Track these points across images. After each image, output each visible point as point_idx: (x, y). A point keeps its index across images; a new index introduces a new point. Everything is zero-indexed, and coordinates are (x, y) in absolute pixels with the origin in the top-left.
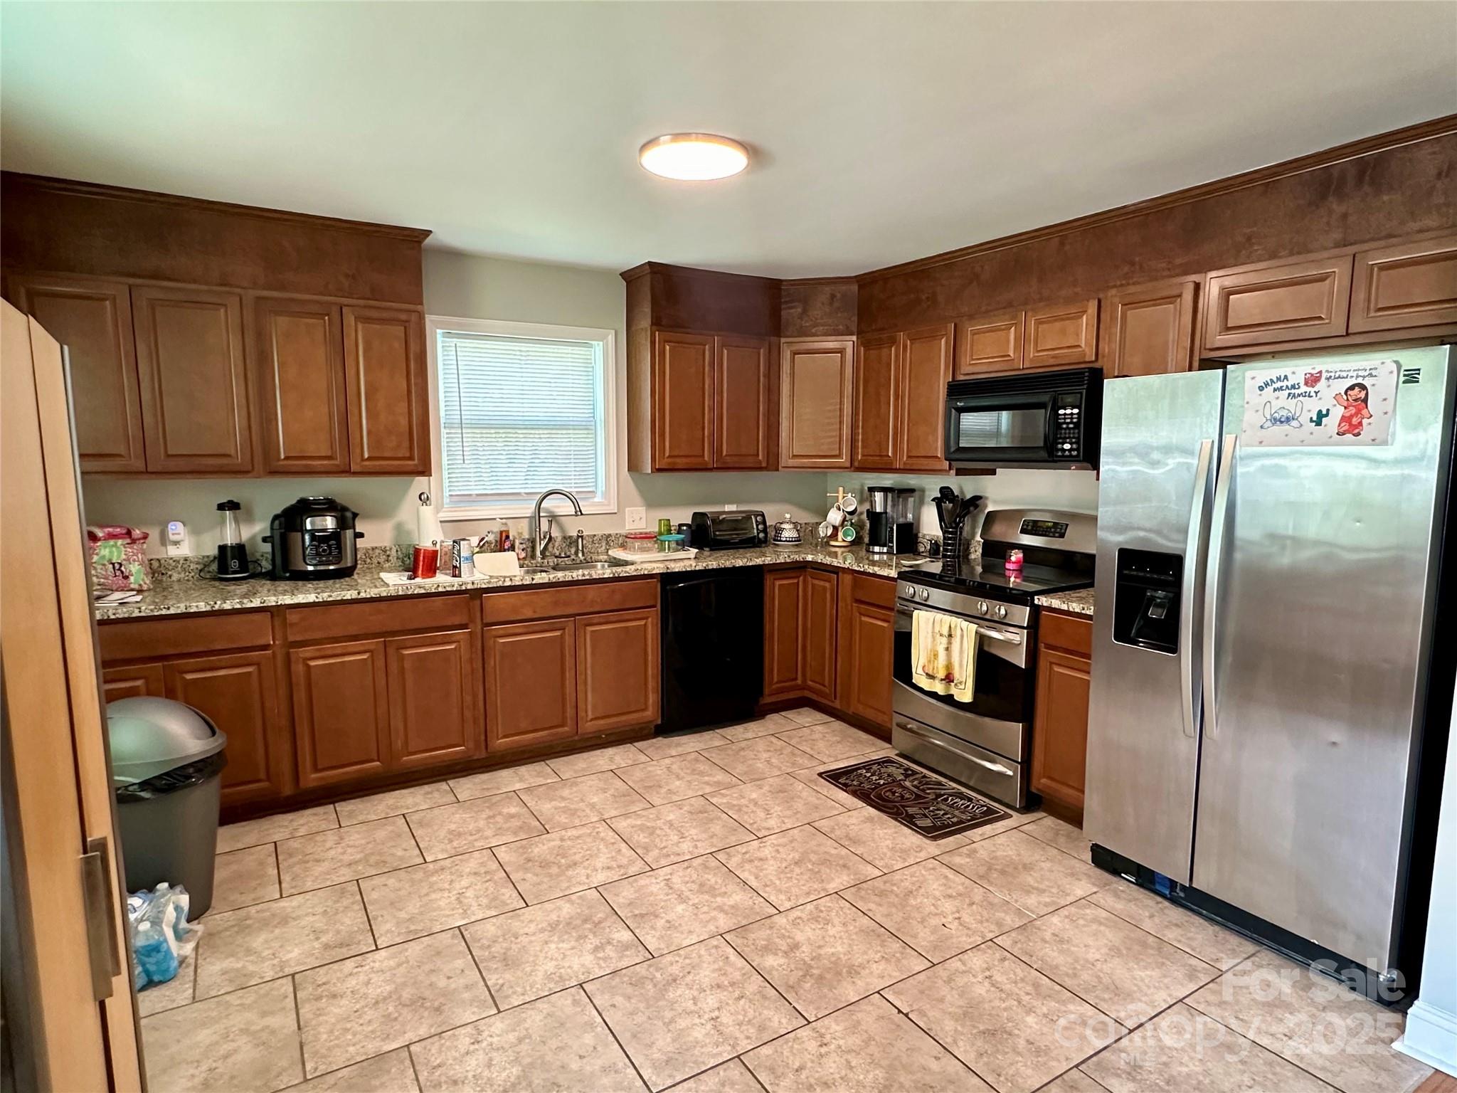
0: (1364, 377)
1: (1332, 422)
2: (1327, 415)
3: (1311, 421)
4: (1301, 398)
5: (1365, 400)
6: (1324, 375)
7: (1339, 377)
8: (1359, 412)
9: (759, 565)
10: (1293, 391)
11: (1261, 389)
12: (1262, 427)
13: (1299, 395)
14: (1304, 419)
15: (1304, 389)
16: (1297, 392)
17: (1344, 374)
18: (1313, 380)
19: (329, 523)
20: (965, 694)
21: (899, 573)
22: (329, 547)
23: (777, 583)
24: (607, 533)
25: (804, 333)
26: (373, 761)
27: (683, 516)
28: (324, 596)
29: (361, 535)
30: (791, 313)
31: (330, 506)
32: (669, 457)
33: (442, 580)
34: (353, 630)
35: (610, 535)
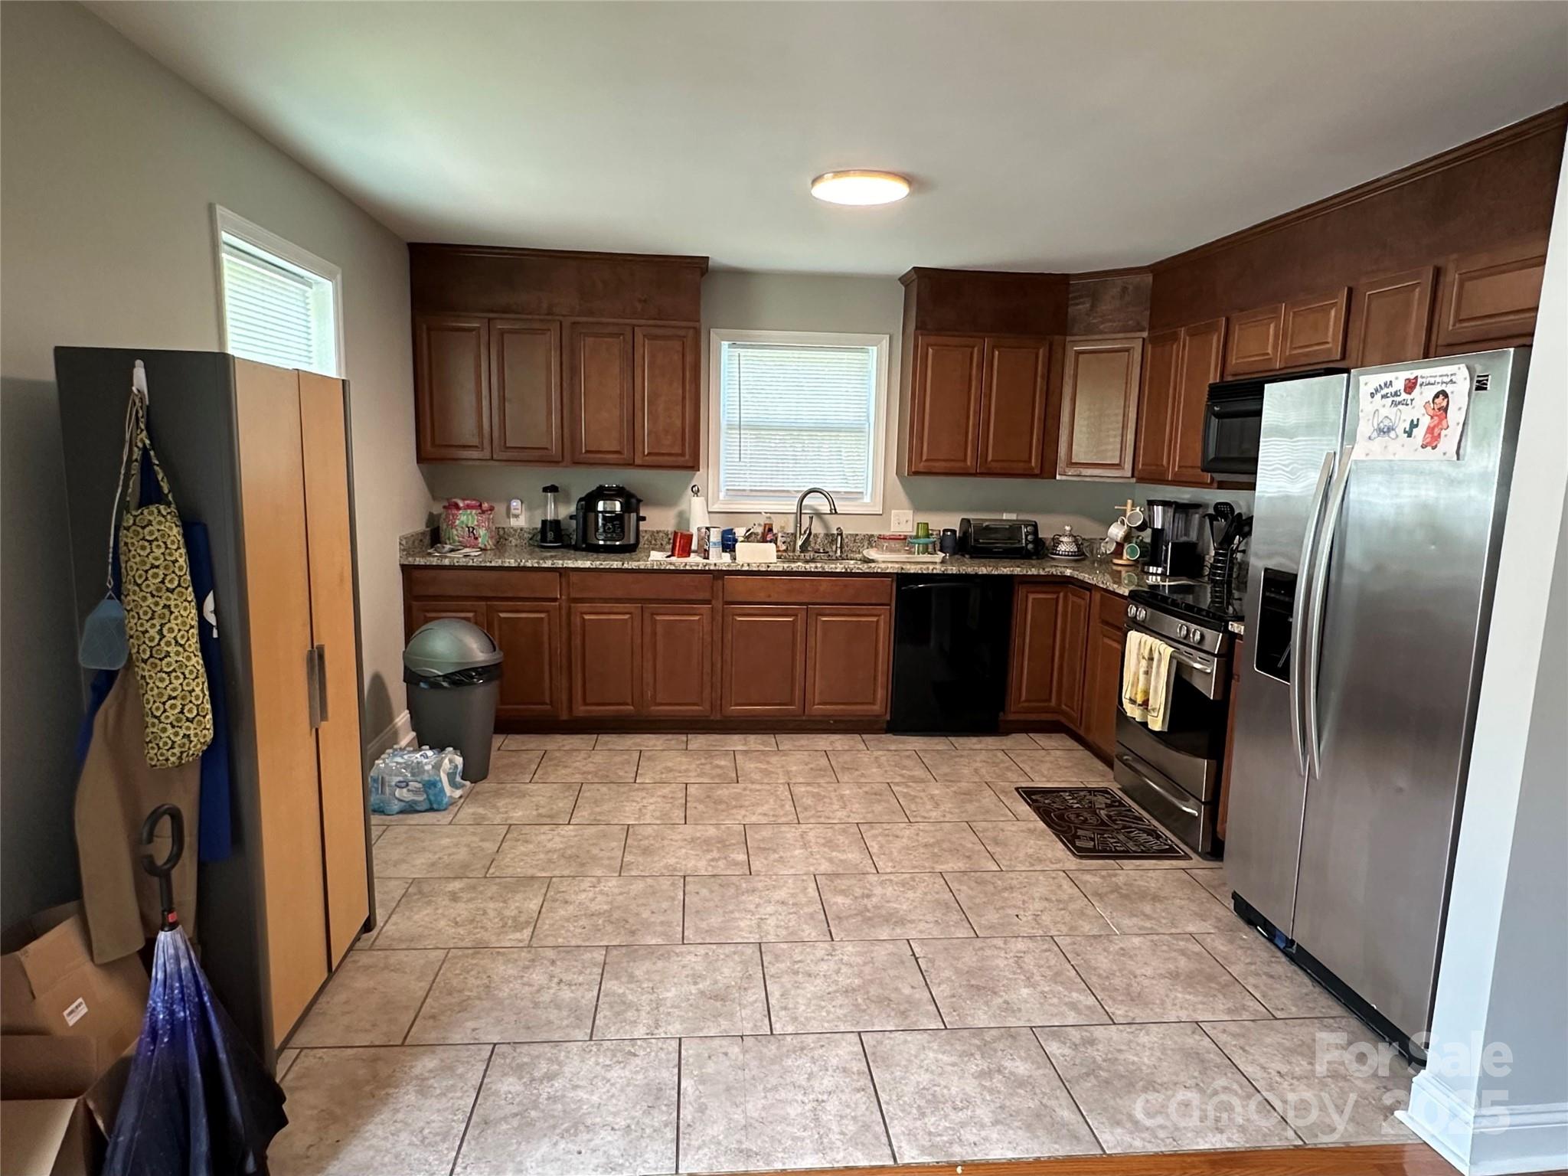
0: (1447, 383)
1: (1419, 433)
2: (1417, 426)
3: (1405, 432)
4: (1400, 407)
5: (1446, 410)
6: (1420, 381)
7: (1429, 384)
8: (1440, 423)
9: (1007, 575)
10: (1396, 399)
11: (1372, 395)
12: (1370, 438)
13: (1399, 403)
14: (1400, 430)
15: (1404, 396)
16: (1398, 399)
17: (1432, 380)
18: (1410, 386)
19: (618, 506)
20: (1157, 724)
21: (1131, 592)
22: (613, 525)
23: (1031, 597)
24: (869, 533)
25: (1090, 330)
26: (628, 704)
27: (952, 522)
28: (597, 564)
29: (644, 519)
30: (1079, 309)
31: (619, 492)
32: (926, 460)
33: (694, 561)
34: (619, 594)
35: (872, 536)
